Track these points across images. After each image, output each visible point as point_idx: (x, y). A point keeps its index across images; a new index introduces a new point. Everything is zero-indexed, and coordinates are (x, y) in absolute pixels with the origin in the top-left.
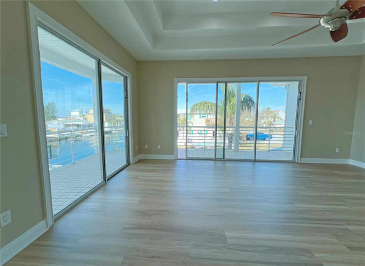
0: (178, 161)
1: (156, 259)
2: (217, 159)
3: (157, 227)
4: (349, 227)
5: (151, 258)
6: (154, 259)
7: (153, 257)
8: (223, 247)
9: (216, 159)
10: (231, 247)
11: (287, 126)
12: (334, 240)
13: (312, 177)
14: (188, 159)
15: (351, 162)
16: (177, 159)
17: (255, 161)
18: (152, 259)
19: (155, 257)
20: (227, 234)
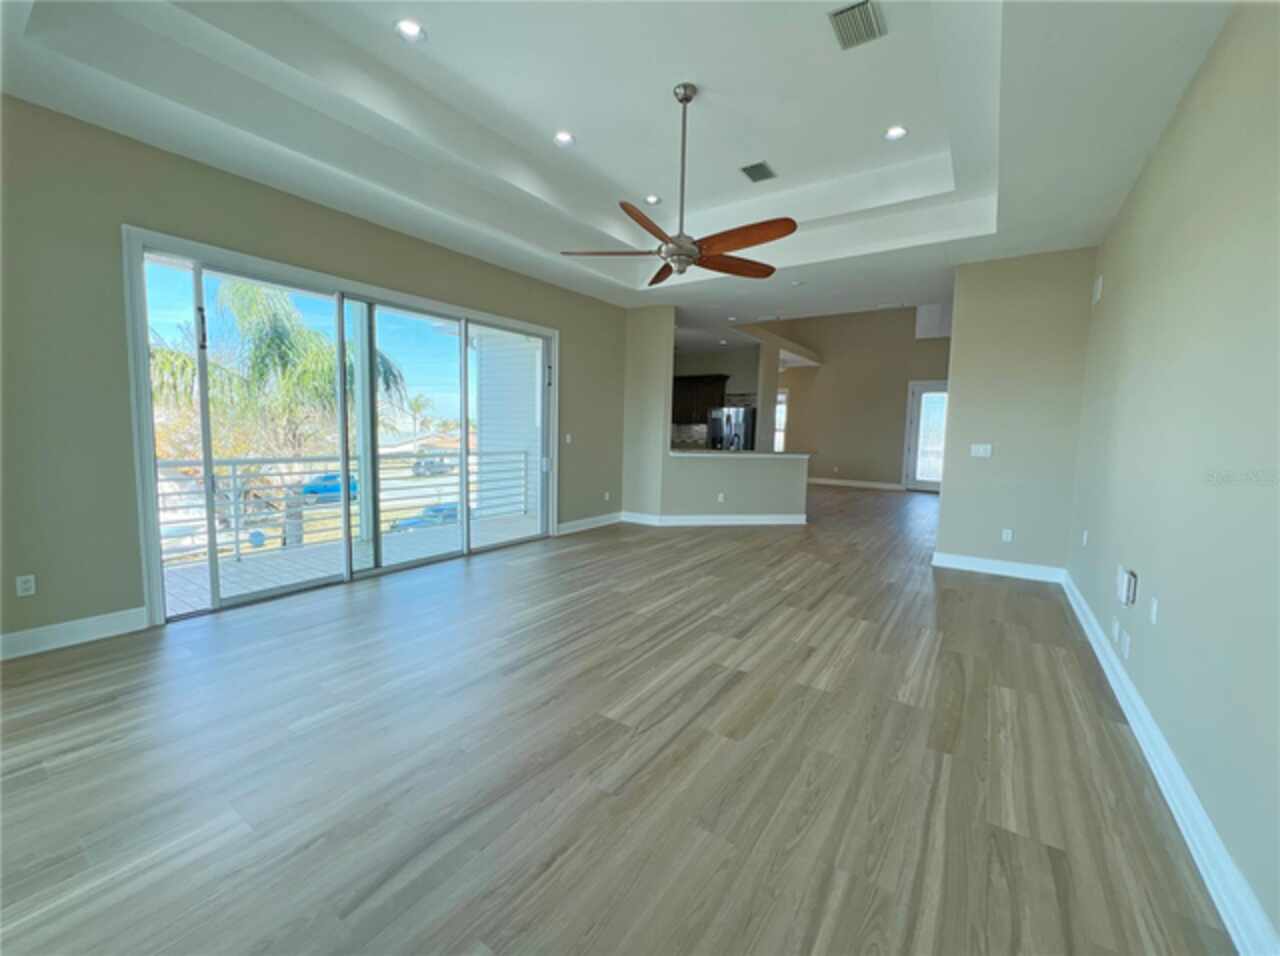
0: (170, 627)
1: (560, 860)
2: (355, 576)
3: (456, 817)
4: (715, 612)
5: (545, 870)
6: (556, 865)
7: (548, 865)
8: (633, 737)
9: (353, 577)
10: (641, 729)
11: (485, 449)
12: (717, 638)
13: (601, 557)
14: (224, 604)
15: (625, 517)
16: (168, 621)
17: (471, 553)
18: (552, 869)
19: (553, 859)
20: (611, 714)
